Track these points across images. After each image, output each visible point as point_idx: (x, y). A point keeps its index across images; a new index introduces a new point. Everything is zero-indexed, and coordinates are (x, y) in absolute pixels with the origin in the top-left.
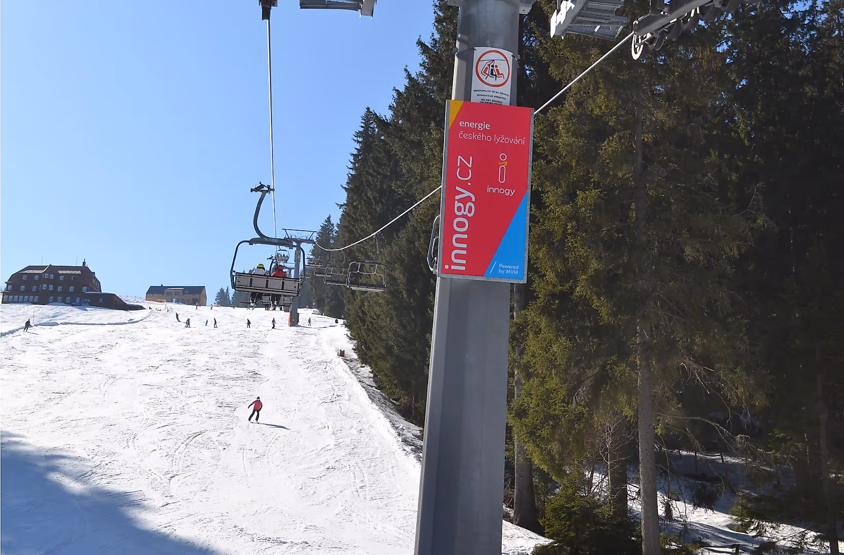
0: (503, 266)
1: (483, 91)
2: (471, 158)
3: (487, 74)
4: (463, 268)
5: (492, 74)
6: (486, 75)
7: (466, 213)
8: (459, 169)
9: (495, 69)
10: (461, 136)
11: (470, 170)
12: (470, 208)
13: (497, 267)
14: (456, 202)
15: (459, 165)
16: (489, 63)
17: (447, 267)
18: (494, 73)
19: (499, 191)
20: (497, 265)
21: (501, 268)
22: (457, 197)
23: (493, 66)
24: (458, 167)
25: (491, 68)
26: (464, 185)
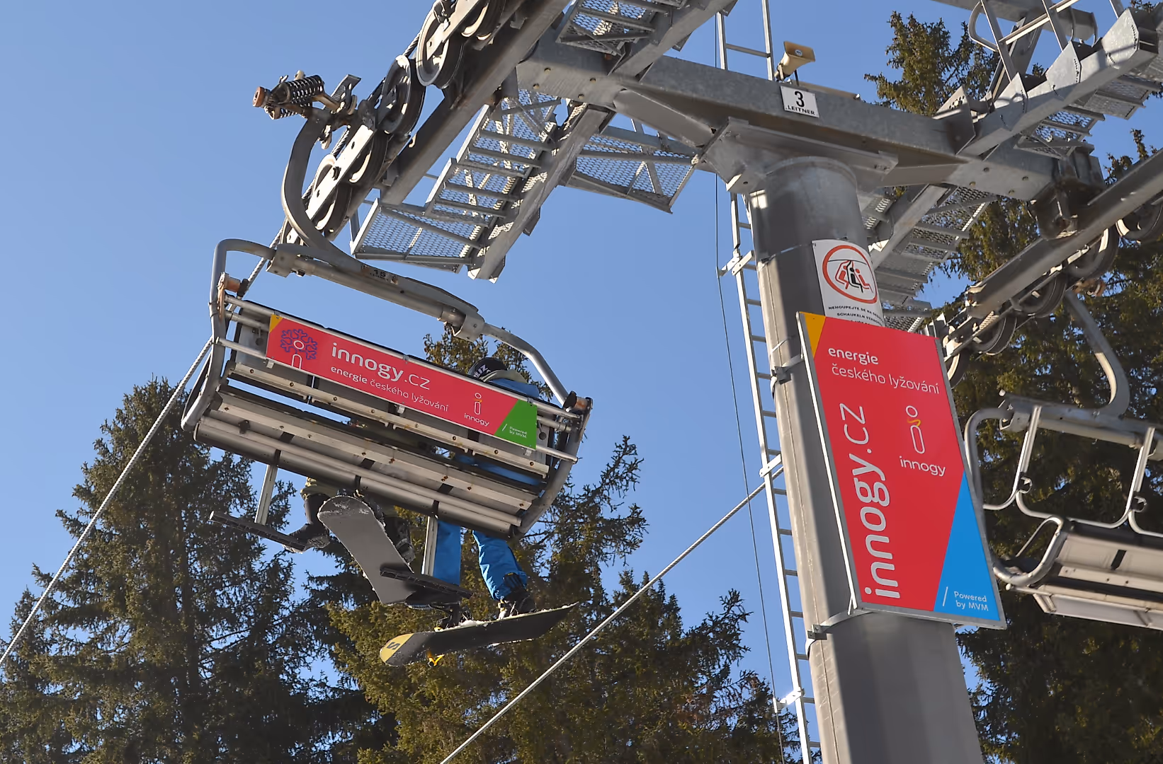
0: (962, 596)
1: (847, 307)
2: (861, 408)
3: (845, 281)
4: (896, 595)
5: (854, 281)
6: (846, 284)
7: (876, 499)
8: (846, 426)
9: (857, 274)
10: (837, 371)
11: (864, 429)
12: (881, 490)
13: (951, 597)
14: (856, 480)
15: (844, 419)
16: (846, 264)
17: (868, 591)
18: (857, 281)
19: (920, 467)
20: (951, 593)
21: (960, 600)
22: (856, 472)
23: (852, 270)
24: (844, 423)
25: (850, 272)
26: (860, 451)
